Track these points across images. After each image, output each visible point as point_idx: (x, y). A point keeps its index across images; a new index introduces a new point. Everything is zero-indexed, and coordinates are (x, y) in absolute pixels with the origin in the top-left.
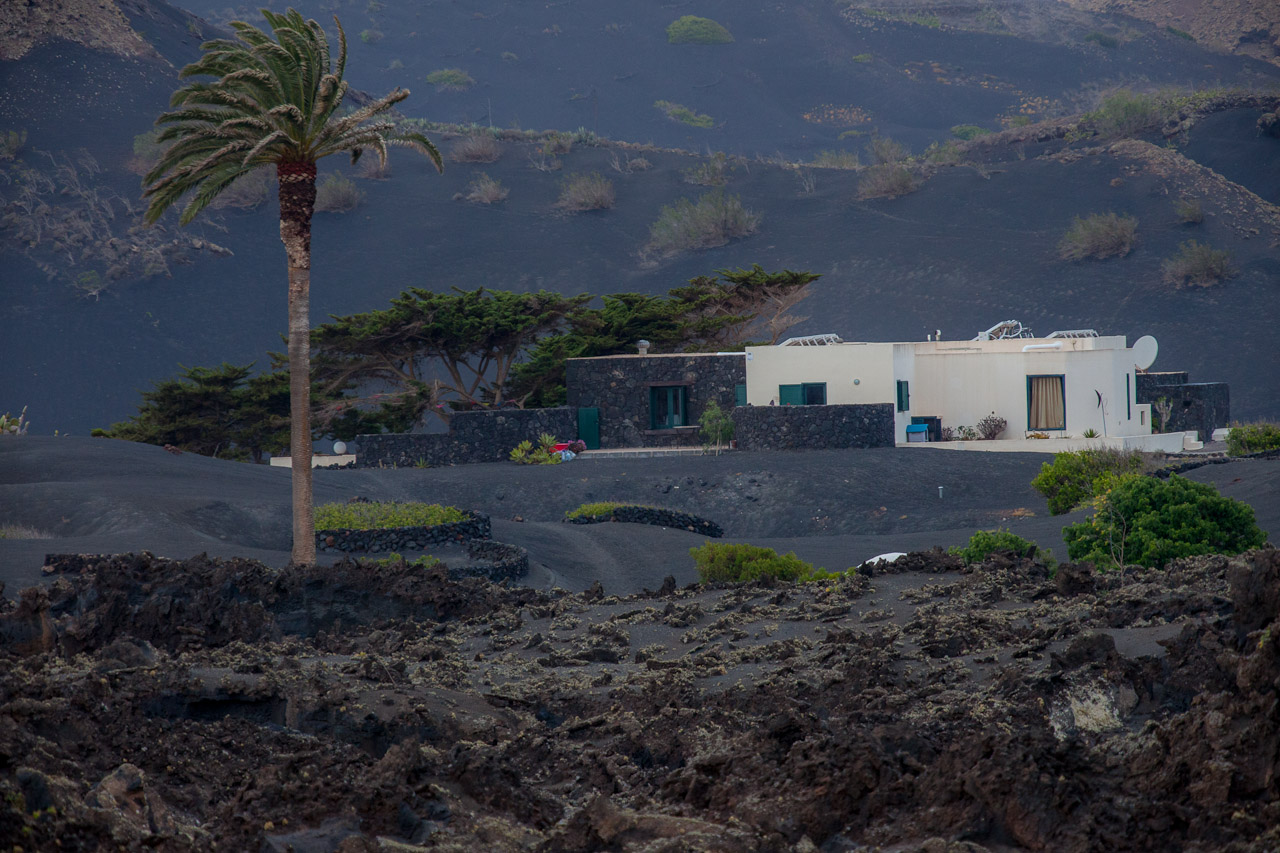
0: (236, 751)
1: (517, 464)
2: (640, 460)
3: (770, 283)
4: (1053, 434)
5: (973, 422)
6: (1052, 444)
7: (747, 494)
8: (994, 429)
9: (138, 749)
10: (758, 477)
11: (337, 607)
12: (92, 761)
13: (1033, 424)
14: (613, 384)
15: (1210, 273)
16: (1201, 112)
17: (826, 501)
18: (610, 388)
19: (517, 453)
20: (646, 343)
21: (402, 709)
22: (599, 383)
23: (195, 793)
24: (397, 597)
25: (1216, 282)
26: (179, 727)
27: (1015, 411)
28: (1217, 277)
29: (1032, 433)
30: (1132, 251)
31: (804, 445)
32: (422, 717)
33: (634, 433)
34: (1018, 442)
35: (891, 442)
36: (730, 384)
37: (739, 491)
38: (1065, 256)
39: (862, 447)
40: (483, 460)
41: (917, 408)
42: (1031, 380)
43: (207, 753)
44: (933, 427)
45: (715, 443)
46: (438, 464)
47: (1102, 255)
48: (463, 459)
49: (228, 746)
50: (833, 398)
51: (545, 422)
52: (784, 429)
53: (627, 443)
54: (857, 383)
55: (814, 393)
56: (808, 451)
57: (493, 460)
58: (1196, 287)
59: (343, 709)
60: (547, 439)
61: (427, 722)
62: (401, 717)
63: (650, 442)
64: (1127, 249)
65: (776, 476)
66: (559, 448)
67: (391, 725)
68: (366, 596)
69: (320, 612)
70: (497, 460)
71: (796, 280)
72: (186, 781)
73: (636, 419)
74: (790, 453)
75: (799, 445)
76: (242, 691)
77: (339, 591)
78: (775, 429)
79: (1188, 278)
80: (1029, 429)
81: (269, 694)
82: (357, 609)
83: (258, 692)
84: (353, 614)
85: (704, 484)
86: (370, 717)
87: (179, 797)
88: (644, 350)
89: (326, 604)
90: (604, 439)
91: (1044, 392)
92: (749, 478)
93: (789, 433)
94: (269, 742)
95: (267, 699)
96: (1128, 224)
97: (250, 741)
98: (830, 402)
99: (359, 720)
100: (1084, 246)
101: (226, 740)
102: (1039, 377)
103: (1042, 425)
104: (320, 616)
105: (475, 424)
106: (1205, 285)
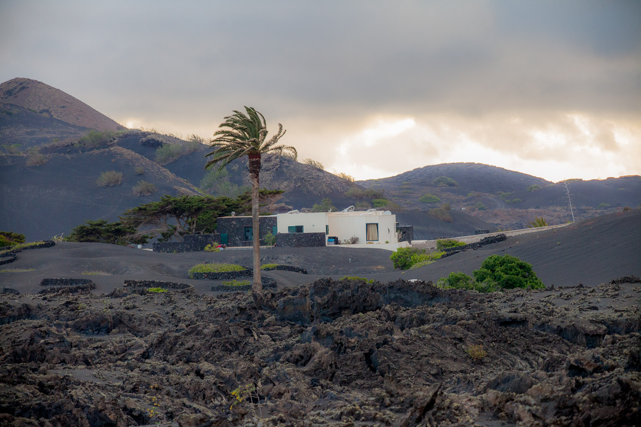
0: (525, 337)
1: (207, 252)
2: (244, 250)
3: (270, 193)
4: (375, 242)
5: (348, 238)
6: (375, 245)
7: (287, 261)
8: (355, 241)
9: (498, 336)
10: (290, 256)
11: (398, 295)
12: (486, 340)
13: (368, 239)
14: (232, 226)
15: (148, 191)
16: (120, 137)
17: (314, 264)
18: (231, 227)
19: (206, 248)
20: (234, 213)
21: (568, 324)
22: (228, 225)
23: (517, 350)
24: (418, 291)
25: (150, 194)
26: (508, 329)
27: (362, 234)
28: (151, 192)
29: (367, 242)
30: (121, 183)
31: (301, 245)
32: (574, 326)
33: (239, 242)
34: (363, 244)
35: (325, 246)
36: (271, 226)
37: (285, 260)
38: (99, 185)
39: (318, 246)
40: (194, 250)
41: (331, 234)
42: (367, 224)
43: (517, 337)
44: (336, 240)
45: (270, 245)
46: (180, 252)
47: (111, 185)
48: (188, 250)
49: (522, 335)
50: (305, 231)
51: (213, 238)
52: (294, 240)
53: (236, 245)
54: (313, 226)
55: (299, 229)
56: (302, 248)
57: (197, 250)
58: (144, 195)
59: (549, 324)
60: (216, 244)
61: (576, 328)
62: (568, 326)
63: (244, 245)
64: (120, 183)
65: (296, 255)
66: (219, 246)
67: (565, 329)
68: (407, 291)
69: (393, 296)
70: (199, 251)
71: (278, 193)
72: (513, 346)
73: (240, 237)
74: (296, 248)
75: (299, 245)
76: (516, 319)
77: (399, 289)
78: (291, 241)
79: (141, 193)
80: (367, 240)
81: (524, 319)
82: (404, 295)
83: (521, 319)
84: (403, 296)
85: (273, 258)
86: (558, 326)
87: (513, 351)
88: (233, 215)
89: (394, 293)
90: (229, 244)
91: (372, 229)
92: (287, 256)
93: (296, 242)
94: (533, 334)
95: (523, 321)
96: (120, 174)
97: (529, 334)
98: (304, 232)
99: (555, 327)
100: (106, 182)
101: (522, 333)
102: (369, 224)
103: (371, 239)
104: (392, 297)
105: (192, 239)
106: (147, 195)
